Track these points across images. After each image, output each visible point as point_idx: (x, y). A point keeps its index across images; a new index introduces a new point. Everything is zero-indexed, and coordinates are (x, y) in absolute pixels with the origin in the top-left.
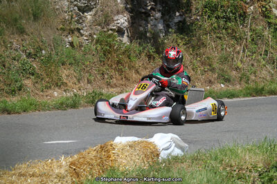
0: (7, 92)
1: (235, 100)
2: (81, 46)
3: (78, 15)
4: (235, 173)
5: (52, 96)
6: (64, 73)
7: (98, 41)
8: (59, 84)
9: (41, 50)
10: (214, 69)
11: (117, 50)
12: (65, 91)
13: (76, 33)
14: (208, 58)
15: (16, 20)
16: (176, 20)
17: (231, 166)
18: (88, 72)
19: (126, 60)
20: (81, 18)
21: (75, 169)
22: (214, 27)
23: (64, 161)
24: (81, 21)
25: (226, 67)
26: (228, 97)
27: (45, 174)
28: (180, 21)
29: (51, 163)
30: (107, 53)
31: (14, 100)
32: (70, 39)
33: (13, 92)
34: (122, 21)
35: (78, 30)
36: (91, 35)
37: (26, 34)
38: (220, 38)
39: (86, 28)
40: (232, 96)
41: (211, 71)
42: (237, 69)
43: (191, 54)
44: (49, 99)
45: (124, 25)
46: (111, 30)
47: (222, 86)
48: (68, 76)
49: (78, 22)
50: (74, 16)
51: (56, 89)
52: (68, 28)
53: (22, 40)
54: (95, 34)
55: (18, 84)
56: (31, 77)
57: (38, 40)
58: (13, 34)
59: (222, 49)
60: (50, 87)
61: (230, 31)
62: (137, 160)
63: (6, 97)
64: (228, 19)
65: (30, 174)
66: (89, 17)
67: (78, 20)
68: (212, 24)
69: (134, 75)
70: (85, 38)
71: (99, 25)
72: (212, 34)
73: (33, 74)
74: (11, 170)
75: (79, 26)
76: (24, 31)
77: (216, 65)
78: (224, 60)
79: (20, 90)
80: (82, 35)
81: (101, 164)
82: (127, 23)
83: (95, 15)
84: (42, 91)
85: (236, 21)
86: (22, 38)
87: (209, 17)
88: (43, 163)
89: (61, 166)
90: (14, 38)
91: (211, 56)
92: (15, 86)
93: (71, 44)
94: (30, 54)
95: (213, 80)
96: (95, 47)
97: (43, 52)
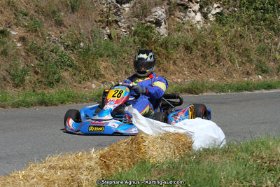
0: (45, 84)
1: (272, 91)
2: (119, 38)
3: (116, 7)
4: (266, 165)
5: (90, 88)
6: (102, 65)
7: (135, 33)
8: (97, 76)
9: (79, 42)
10: (251, 60)
11: (155, 42)
12: (103, 83)
13: (114, 25)
14: (246, 50)
15: (54, 12)
16: (214, 12)
17: (262, 158)
18: (126, 63)
19: (164, 51)
20: (119, 10)
21: (105, 162)
22: (252, 19)
23: (94, 154)
24: (119, 13)
25: (263, 59)
26: (265, 89)
27: (75, 166)
28: (218, 13)
29: (81, 156)
30: (145, 45)
31: (52, 92)
32: (108, 31)
33: (51, 84)
34: (160, 13)
35: (116, 22)
36: (129, 27)
37: (65, 26)
38: (258, 30)
39: (123, 20)
40: (269, 87)
41: (248, 62)
42: (275, 60)
43: (229, 46)
44: (86, 91)
45: (161, 17)
46: (149, 22)
47: (260, 77)
48: (105, 68)
49: (116, 14)
50: (112, 8)
51: (94, 81)
52: (106, 20)
53: (61, 33)
54: (133, 26)
55: (56, 77)
56: (69, 69)
57: (76, 32)
58: (52, 26)
59: (260, 41)
60: (88, 79)
61: (268, 22)
62: (168, 153)
63: (45, 89)
64: (266, 11)
65: (60, 167)
66: (127, 9)
67: (116, 12)
68: (250, 16)
69: (172, 67)
70: (123, 30)
71: (137, 16)
72: (250, 25)
73: (71, 66)
74: (42, 163)
75: (117, 18)
76: (63, 24)
77: (254, 56)
78: (262, 51)
79: (58, 82)
80: (120, 27)
81: (132, 157)
82: (164, 15)
83: (133, 7)
84: (80, 83)
85: (275, 12)
86: (61, 30)
87: (247, 8)
88: (73, 156)
89: (91, 159)
90: (53, 31)
91: (248, 48)
92: (53, 78)
93: (110, 36)
94: (68, 46)
95: (250, 71)
96: (133, 38)
97: (82, 44)
